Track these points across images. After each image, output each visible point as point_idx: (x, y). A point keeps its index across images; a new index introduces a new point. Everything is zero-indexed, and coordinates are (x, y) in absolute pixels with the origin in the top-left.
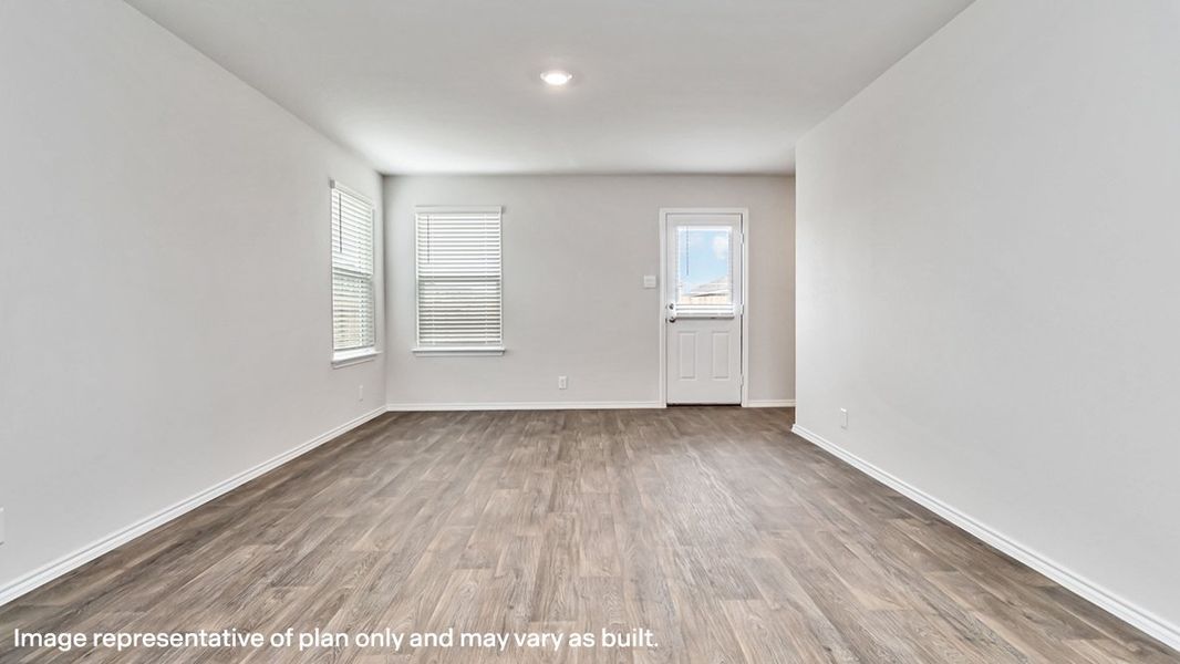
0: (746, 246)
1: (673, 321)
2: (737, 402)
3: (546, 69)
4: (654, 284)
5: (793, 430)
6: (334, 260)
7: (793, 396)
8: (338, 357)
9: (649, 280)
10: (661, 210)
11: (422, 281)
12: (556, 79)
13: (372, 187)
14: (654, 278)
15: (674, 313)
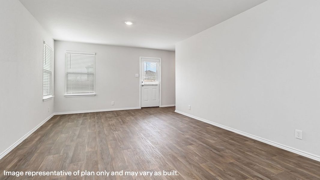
0: (160, 67)
1: (143, 86)
2: (158, 106)
3: (127, 21)
4: (138, 76)
5: (175, 111)
6: (44, 67)
7: (175, 103)
8: (45, 98)
9: (137, 75)
10: (140, 57)
11: (68, 74)
12: (129, 23)
13: (52, 43)
14: (138, 74)
15: (143, 84)
